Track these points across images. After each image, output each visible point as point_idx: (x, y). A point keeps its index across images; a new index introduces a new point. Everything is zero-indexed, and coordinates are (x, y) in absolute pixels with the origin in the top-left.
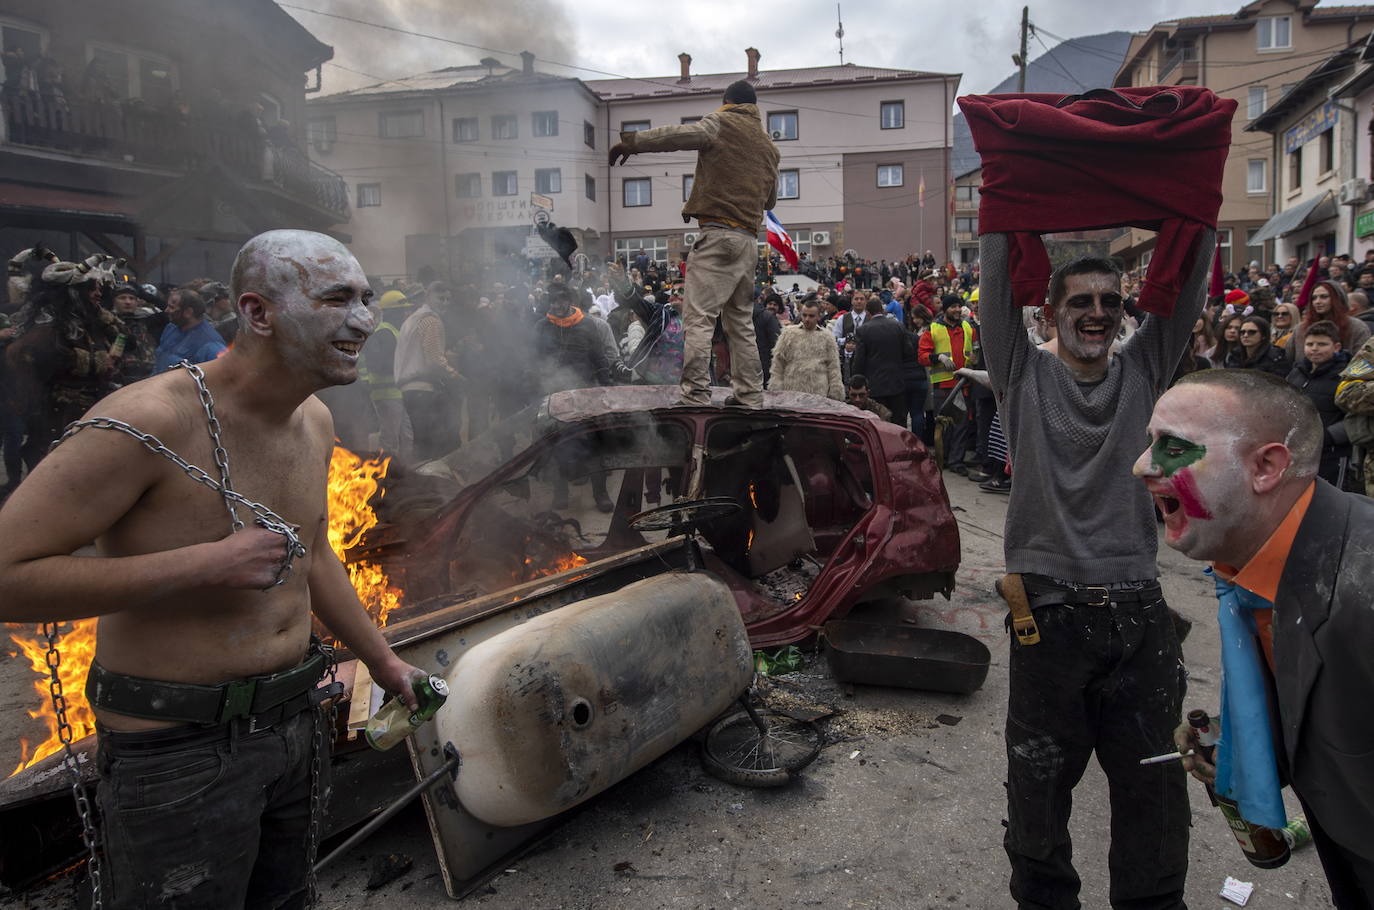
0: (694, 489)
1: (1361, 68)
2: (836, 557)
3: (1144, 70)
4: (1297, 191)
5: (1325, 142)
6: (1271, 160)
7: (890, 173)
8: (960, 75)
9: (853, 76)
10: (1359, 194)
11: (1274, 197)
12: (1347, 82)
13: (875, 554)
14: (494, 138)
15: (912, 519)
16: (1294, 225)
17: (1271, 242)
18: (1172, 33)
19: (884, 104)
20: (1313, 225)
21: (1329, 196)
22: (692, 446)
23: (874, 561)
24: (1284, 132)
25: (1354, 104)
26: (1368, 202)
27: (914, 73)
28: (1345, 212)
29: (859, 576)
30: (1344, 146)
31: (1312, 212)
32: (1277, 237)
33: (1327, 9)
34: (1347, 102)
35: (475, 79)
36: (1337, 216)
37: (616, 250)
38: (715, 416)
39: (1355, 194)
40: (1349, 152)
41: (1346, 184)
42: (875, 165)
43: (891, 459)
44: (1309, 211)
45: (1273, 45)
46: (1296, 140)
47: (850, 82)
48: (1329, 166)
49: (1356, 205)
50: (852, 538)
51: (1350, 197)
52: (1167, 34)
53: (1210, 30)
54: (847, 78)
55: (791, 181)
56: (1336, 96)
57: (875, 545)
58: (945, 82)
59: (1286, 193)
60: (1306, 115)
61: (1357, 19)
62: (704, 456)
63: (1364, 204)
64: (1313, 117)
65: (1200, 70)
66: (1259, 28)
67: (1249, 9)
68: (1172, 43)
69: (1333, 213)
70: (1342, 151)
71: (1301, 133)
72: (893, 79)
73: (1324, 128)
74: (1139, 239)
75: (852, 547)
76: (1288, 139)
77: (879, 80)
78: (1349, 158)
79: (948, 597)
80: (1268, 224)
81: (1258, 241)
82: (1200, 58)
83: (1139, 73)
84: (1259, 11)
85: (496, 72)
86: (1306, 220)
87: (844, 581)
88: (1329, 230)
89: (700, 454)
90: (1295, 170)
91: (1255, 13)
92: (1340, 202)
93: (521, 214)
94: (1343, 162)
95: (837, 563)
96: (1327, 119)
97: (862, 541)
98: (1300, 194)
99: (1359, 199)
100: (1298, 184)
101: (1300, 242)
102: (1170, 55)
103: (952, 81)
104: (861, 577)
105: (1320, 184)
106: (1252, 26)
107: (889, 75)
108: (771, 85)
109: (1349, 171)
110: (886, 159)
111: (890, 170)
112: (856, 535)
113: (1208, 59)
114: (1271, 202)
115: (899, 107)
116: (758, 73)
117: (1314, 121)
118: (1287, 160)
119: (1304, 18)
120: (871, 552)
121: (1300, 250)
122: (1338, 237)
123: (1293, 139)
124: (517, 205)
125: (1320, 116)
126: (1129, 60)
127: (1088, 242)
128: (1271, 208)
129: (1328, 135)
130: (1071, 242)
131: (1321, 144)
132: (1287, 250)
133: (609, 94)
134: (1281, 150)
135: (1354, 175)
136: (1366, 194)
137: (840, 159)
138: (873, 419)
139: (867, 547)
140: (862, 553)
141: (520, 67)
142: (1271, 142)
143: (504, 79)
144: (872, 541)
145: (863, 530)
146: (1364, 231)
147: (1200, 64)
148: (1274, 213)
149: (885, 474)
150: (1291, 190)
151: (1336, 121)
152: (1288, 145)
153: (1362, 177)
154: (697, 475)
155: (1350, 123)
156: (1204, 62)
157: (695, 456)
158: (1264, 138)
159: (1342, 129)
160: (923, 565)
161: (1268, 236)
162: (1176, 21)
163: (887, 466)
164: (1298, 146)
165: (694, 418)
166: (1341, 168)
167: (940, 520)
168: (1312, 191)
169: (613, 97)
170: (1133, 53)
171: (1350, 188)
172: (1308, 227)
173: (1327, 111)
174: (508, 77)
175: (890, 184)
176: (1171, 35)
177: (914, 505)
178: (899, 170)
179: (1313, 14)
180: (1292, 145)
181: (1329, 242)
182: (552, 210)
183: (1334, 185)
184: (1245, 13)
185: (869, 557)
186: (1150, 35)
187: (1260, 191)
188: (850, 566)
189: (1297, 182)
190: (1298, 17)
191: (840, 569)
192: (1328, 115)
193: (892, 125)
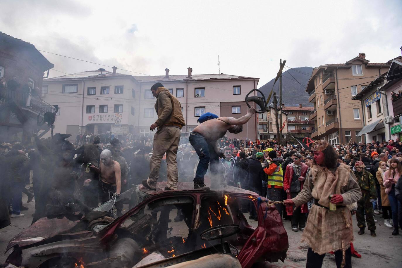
0: (197, 220)
1: (386, 82)
2: (245, 246)
3: (318, 79)
4: (371, 119)
5: (378, 104)
6: (361, 109)
7: (236, 109)
8: (259, 78)
9: (223, 77)
10: (391, 121)
11: (364, 121)
12: (383, 86)
13: (260, 245)
14: (101, 94)
15: (272, 231)
16: (371, 130)
17: (364, 136)
18: (326, 69)
19: (234, 86)
20: (377, 130)
21: (381, 121)
22: (196, 204)
23: (260, 247)
24: (365, 100)
25: (385, 92)
26: (394, 123)
27: (244, 77)
28: (387, 126)
29: (255, 253)
30: (384, 105)
31: (376, 126)
32: (366, 134)
33: (371, 64)
34: (383, 92)
35: (96, 75)
36: (384, 127)
37: (140, 132)
38: (203, 194)
39: (389, 120)
40: (386, 107)
41: (386, 117)
42: (231, 107)
43: (264, 209)
44: (375, 126)
45: (357, 74)
46: (368, 103)
47: (223, 79)
48: (380, 112)
49: (390, 124)
50: (251, 239)
51: (388, 122)
52: (324, 69)
53: (338, 68)
54: (222, 78)
55: (202, 110)
56: (379, 90)
57: (260, 242)
58: (254, 80)
59: (367, 119)
60: (371, 95)
61: (381, 67)
62: (200, 208)
63: (393, 124)
64: (373, 96)
65: (336, 80)
66: (352, 68)
67: (349, 63)
68: (326, 71)
69: (383, 126)
70: (383, 107)
71: (370, 101)
72: (237, 79)
73: (377, 100)
74: (321, 133)
75: (251, 242)
76: (366, 102)
77: (232, 79)
78: (386, 109)
79: (283, 261)
80: (363, 129)
81: (360, 135)
82: (335, 77)
83: (316, 80)
84: (352, 63)
85: (103, 73)
86: (375, 128)
87: (249, 255)
88: (383, 132)
89: (199, 207)
90: (369, 112)
91: (351, 64)
92: (385, 123)
93: (108, 119)
94: (384, 110)
95: (246, 248)
96: (377, 97)
97: (255, 240)
98: (372, 120)
99: (391, 122)
100: (371, 117)
101: (374, 135)
102: (326, 75)
103: (256, 80)
104: (255, 254)
105: (377, 117)
106: (350, 68)
107: (235, 77)
108: (196, 79)
109: (387, 113)
110: (235, 104)
111: (236, 108)
112: (252, 238)
113: (338, 77)
114: (363, 122)
115: (239, 88)
116: (191, 75)
117: (373, 97)
118: (366, 109)
119: (365, 66)
120: (259, 244)
121: (374, 138)
122: (385, 134)
123: (368, 102)
124: (107, 116)
125: (375, 96)
126: (313, 76)
127: (303, 134)
128: (363, 124)
129: (378, 102)
130: (297, 133)
131: (377, 105)
132: (370, 138)
133: (141, 81)
134: (364, 106)
135: (388, 115)
136: (393, 120)
137: (219, 104)
138: (257, 195)
139: (257, 242)
140: (255, 245)
141: (112, 71)
142: (361, 103)
143: (106, 75)
144: (259, 240)
145: (255, 236)
146: (394, 132)
147: (336, 79)
148: (364, 126)
149: (262, 215)
150: (369, 119)
151: (380, 97)
152: (366, 104)
153: (391, 115)
154: (198, 215)
155: (385, 98)
156: (337, 78)
157: (197, 208)
158: (359, 102)
159: (383, 100)
160: (277, 249)
161: (363, 133)
162: (326, 65)
163: (263, 213)
164: (369, 105)
165: (196, 194)
166: (384, 112)
167: (282, 232)
168: (375, 119)
169: (142, 81)
170: (314, 74)
171: (388, 118)
172: (375, 131)
173: (377, 94)
174: (108, 74)
175: (236, 113)
176: (325, 69)
177: (272, 227)
178: (239, 108)
179: (368, 65)
180: (367, 105)
181: (383, 136)
182: (122, 119)
183: (382, 117)
184: (348, 63)
185: (258, 246)
186: (319, 69)
187: (358, 118)
188: (250, 249)
189: (371, 116)
190: (364, 66)
191: (247, 251)
192: (378, 96)
193: (237, 93)
